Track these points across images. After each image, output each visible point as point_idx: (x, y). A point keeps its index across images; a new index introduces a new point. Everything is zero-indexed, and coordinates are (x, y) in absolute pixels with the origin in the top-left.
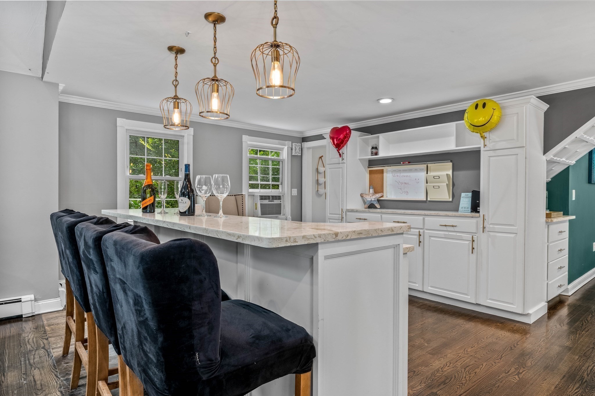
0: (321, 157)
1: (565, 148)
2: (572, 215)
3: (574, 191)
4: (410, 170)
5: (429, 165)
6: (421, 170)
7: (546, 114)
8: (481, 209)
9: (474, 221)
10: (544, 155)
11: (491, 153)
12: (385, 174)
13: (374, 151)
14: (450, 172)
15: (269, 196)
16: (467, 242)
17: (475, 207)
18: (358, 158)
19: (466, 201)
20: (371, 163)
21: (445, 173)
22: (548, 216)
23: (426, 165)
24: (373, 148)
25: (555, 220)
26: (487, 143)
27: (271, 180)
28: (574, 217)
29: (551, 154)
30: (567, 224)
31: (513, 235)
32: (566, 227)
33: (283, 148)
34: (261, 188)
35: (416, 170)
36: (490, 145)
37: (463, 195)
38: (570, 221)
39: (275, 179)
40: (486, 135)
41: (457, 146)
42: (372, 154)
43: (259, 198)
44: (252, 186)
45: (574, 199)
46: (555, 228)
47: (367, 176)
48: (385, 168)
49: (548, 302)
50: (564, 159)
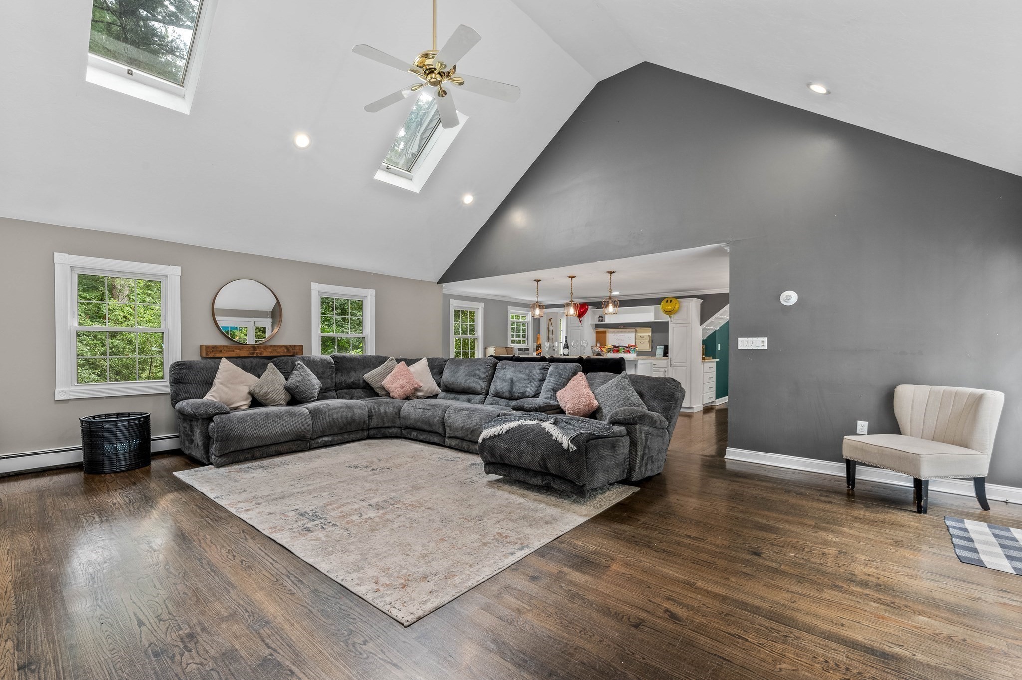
0: (550, 319)
1: (712, 321)
2: (718, 358)
3: (719, 345)
4: (625, 332)
5: (637, 329)
6: (632, 332)
7: (702, 304)
8: (670, 354)
9: (666, 361)
10: (701, 325)
11: (674, 325)
12: (607, 334)
13: (601, 318)
14: (650, 334)
15: (523, 348)
16: (662, 373)
17: (666, 353)
18: (590, 323)
19: (660, 350)
20: (597, 326)
21: (647, 334)
22: (703, 359)
23: (635, 329)
24: (600, 317)
25: (706, 361)
26: (672, 320)
27: (521, 336)
28: (718, 360)
29: (704, 326)
30: (715, 364)
31: (685, 368)
32: (714, 365)
33: (528, 314)
34: (517, 343)
35: (629, 332)
36: (674, 321)
37: (658, 347)
38: (716, 362)
39: (524, 336)
40: (671, 316)
41: (655, 320)
42: (599, 321)
43: (517, 350)
44: (513, 342)
45: (719, 349)
46: (707, 365)
47: (595, 335)
48: (608, 330)
49: (703, 405)
50: (712, 327)
